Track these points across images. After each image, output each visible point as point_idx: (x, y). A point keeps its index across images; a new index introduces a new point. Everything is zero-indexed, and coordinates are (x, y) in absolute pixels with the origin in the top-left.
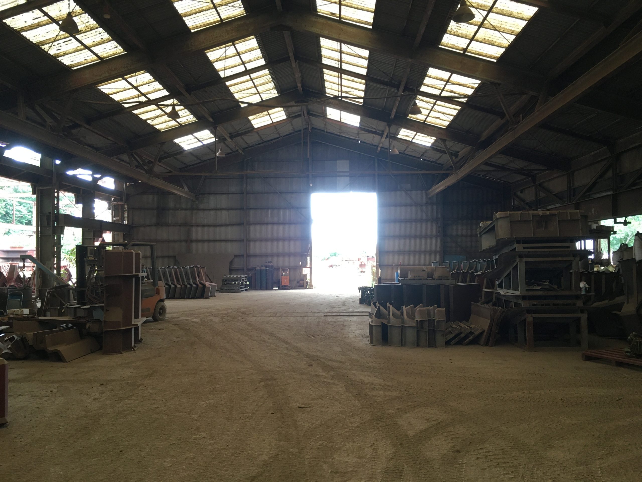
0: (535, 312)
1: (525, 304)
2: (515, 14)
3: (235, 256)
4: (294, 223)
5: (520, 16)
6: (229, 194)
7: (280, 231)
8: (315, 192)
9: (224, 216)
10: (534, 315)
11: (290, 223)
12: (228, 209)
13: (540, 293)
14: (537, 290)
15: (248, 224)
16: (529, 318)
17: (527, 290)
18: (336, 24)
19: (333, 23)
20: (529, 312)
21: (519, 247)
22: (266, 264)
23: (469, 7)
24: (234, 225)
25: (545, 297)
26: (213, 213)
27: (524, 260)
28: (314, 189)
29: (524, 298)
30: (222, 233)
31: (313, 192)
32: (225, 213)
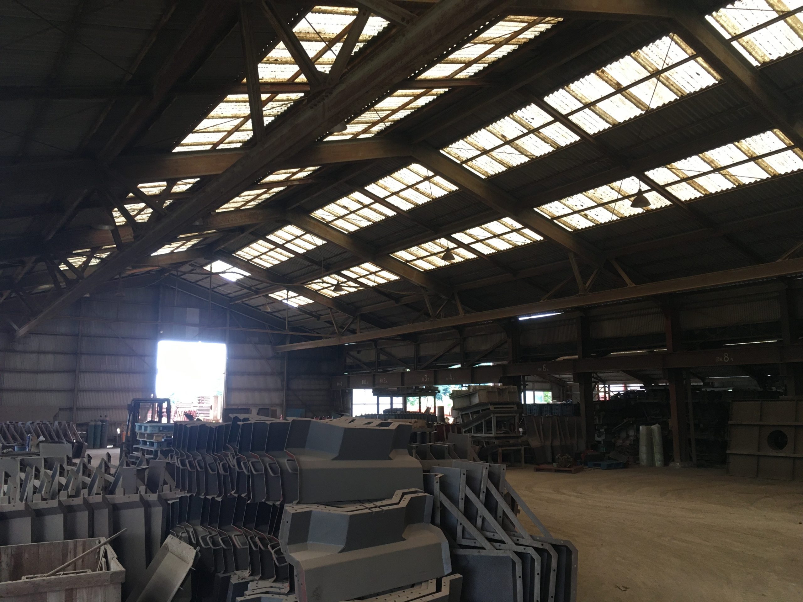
0: (502, 446)
1: (497, 442)
2: (461, 255)
3: (60, 409)
4: (135, 373)
5: (463, 256)
6: (56, 335)
7: (118, 381)
8: (163, 339)
9: (48, 361)
10: (503, 449)
11: (130, 372)
12: (54, 353)
13: (502, 435)
14: (501, 433)
15: (81, 371)
16: (500, 450)
17: (497, 434)
18: (324, 226)
19: (321, 225)
20: (500, 446)
21: (492, 407)
22: (101, 418)
23: (453, 255)
24: (60, 372)
25: (505, 437)
26: (34, 356)
27: (496, 415)
28: (163, 337)
29: (496, 438)
30: (43, 381)
31: (162, 340)
32: (50, 357)
